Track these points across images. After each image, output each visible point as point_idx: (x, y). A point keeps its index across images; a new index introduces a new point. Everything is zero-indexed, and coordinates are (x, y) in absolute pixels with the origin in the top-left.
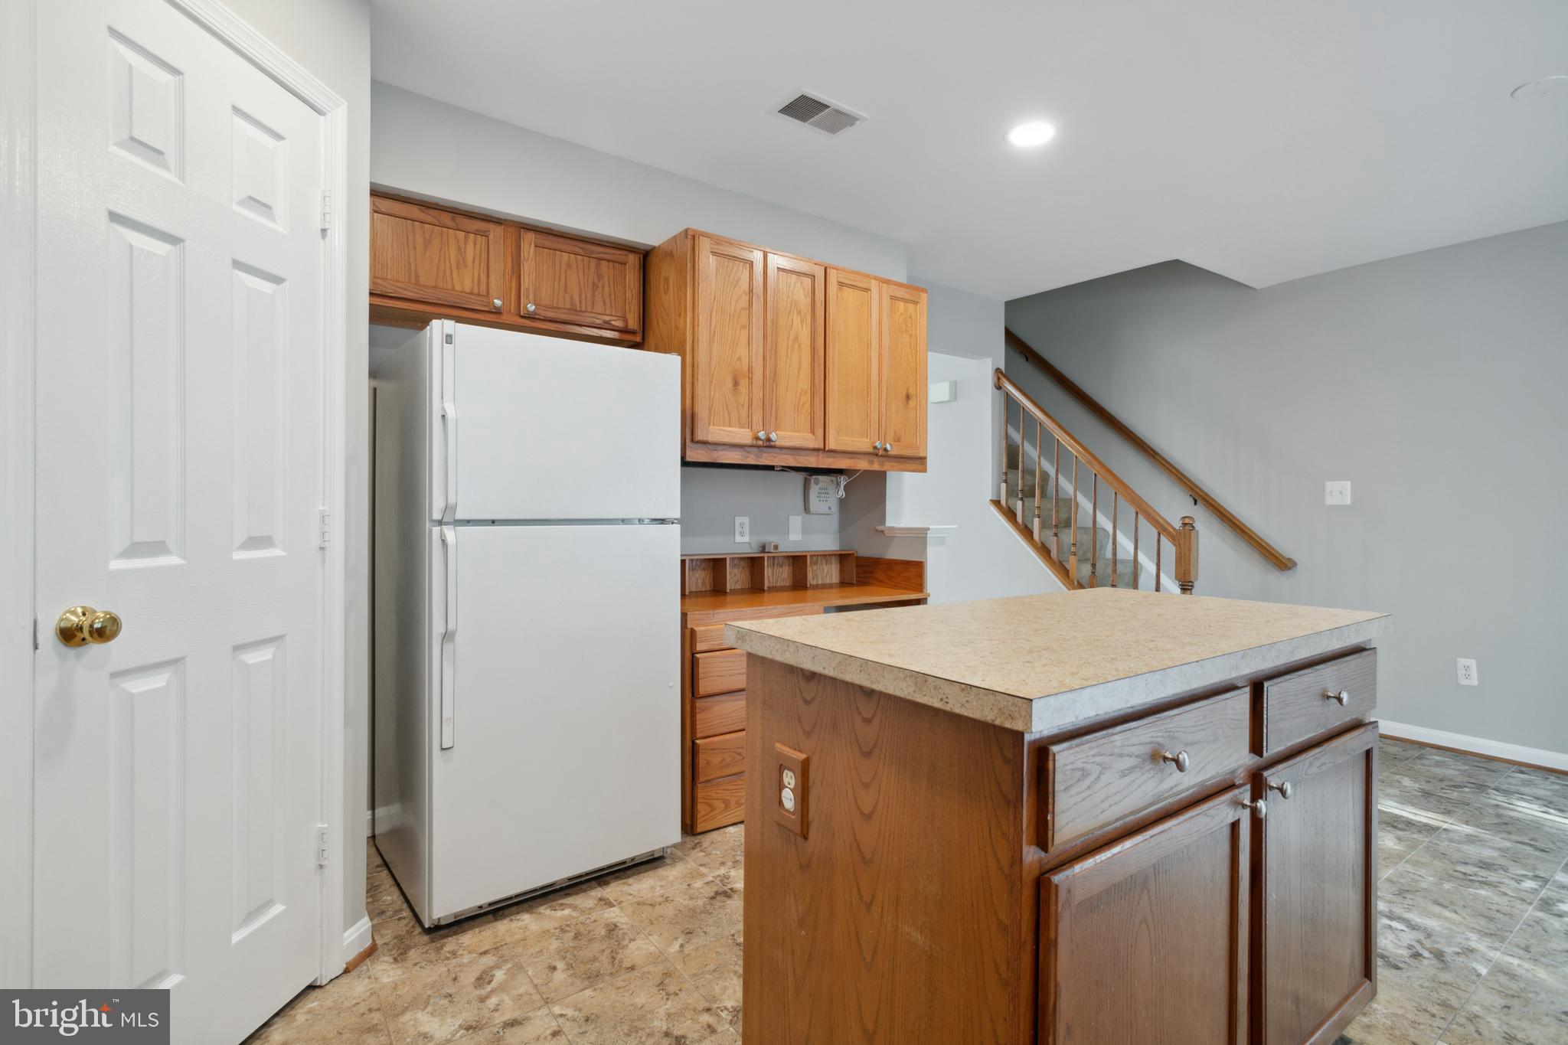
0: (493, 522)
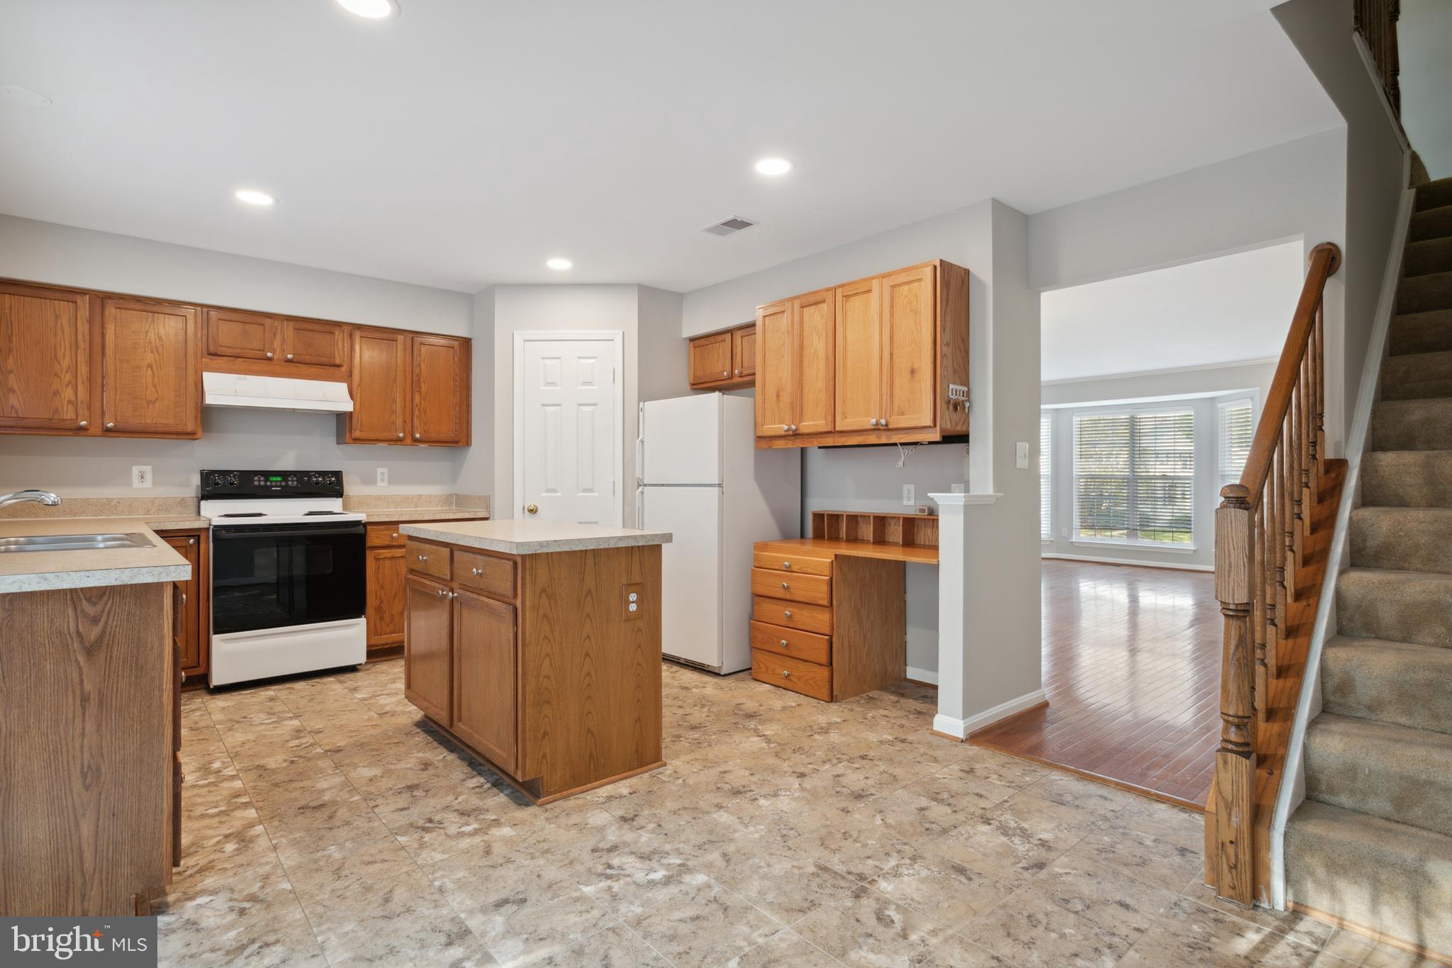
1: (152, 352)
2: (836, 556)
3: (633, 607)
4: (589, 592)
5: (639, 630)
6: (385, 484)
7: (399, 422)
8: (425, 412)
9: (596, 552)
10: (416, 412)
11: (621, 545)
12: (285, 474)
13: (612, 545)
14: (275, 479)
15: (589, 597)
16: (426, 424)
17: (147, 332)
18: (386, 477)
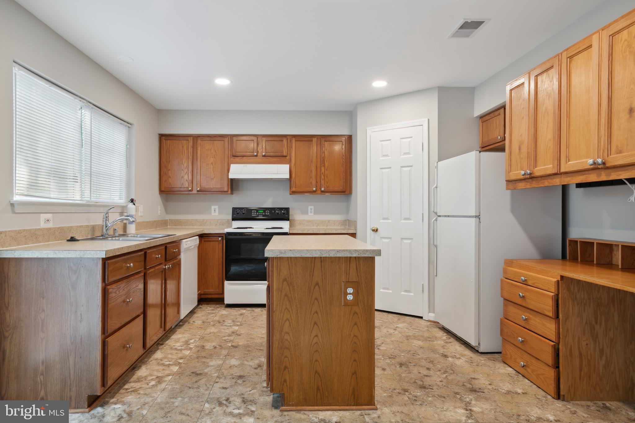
0: (449, 216)
1: (213, 158)
2: (562, 277)
3: (350, 297)
4: (317, 284)
5: (355, 313)
6: (312, 214)
7: (314, 182)
8: (327, 177)
9: (322, 259)
10: (323, 177)
11: (339, 255)
12: (265, 209)
13: (332, 255)
14: (260, 211)
15: (317, 287)
16: (327, 183)
17: (211, 149)
18: (313, 211)
